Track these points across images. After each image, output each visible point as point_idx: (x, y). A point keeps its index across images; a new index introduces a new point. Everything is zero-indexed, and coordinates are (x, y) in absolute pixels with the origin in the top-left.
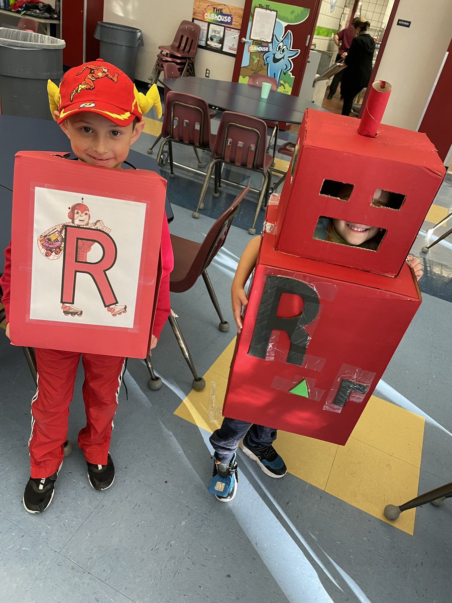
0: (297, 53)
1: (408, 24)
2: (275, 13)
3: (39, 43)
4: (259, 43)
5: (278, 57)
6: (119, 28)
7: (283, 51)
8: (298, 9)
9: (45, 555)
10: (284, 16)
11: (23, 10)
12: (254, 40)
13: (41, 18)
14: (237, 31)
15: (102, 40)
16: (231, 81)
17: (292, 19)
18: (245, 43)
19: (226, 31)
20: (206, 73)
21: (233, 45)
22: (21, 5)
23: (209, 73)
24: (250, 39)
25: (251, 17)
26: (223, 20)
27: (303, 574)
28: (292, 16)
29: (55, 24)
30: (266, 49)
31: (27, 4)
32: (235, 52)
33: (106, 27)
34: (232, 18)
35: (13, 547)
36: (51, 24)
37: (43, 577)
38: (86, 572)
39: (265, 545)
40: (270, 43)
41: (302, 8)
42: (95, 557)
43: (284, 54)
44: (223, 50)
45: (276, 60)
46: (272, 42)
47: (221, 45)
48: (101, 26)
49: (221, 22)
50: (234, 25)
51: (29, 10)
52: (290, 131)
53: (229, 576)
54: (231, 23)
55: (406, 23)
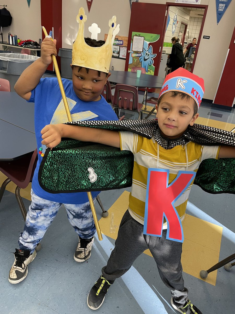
0: (155, 55)
1: (208, 37)
2: (143, 38)
3: (29, 59)
4: (137, 52)
5: (146, 58)
6: (69, 50)
7: (148, 55)
8: (154, 35)
9: (26, 298)
10: (148, 39)
11: (24, 45)
12: (134, 51)
13: (32, 48)
14: (126, 48)
15: (61, 56)
16: (124, 71)
17: (151, 40)
18: (130, 53)
19: (120, 48)
20: (112, 68)
21: (124, 54)
22: (23, 43)
23: (113, 68)
24: (132, 51)
25: (132, 41)
26: (118, 43)
27: (156, 306)
28: (152, 39)
29: (39, 51)
30: (140, 55)
31: (26, 42)
32: (125, 58)
33: (63, 50)
34: (123, 42)
35: (10, 294)
36: (37, 51)
37: (25, 308)
38: (46, 306)
39: (137, 292)
40: (142, 52)
41: (156, 35)
42: (50, 299)
43: (149, 57)
44: (120, 57)
45: (145, 60)
46: (143, 51)
47: (118, 55)
48: (61, 50)
49: (118, 44)
50: (124, 45)
51: (27, 45)
52: (154, 93)
53: (118, 307)
54: (122, 44)
55: (207, 37)
